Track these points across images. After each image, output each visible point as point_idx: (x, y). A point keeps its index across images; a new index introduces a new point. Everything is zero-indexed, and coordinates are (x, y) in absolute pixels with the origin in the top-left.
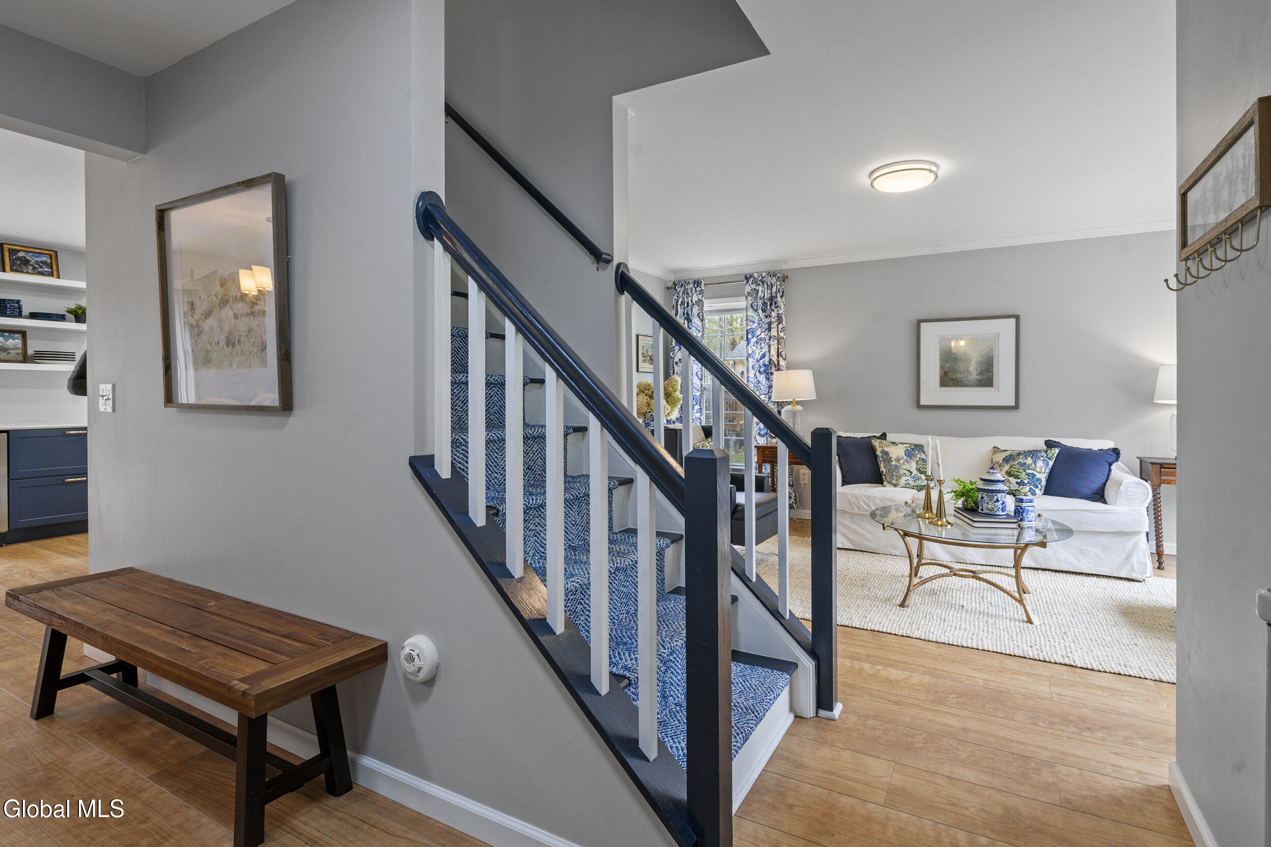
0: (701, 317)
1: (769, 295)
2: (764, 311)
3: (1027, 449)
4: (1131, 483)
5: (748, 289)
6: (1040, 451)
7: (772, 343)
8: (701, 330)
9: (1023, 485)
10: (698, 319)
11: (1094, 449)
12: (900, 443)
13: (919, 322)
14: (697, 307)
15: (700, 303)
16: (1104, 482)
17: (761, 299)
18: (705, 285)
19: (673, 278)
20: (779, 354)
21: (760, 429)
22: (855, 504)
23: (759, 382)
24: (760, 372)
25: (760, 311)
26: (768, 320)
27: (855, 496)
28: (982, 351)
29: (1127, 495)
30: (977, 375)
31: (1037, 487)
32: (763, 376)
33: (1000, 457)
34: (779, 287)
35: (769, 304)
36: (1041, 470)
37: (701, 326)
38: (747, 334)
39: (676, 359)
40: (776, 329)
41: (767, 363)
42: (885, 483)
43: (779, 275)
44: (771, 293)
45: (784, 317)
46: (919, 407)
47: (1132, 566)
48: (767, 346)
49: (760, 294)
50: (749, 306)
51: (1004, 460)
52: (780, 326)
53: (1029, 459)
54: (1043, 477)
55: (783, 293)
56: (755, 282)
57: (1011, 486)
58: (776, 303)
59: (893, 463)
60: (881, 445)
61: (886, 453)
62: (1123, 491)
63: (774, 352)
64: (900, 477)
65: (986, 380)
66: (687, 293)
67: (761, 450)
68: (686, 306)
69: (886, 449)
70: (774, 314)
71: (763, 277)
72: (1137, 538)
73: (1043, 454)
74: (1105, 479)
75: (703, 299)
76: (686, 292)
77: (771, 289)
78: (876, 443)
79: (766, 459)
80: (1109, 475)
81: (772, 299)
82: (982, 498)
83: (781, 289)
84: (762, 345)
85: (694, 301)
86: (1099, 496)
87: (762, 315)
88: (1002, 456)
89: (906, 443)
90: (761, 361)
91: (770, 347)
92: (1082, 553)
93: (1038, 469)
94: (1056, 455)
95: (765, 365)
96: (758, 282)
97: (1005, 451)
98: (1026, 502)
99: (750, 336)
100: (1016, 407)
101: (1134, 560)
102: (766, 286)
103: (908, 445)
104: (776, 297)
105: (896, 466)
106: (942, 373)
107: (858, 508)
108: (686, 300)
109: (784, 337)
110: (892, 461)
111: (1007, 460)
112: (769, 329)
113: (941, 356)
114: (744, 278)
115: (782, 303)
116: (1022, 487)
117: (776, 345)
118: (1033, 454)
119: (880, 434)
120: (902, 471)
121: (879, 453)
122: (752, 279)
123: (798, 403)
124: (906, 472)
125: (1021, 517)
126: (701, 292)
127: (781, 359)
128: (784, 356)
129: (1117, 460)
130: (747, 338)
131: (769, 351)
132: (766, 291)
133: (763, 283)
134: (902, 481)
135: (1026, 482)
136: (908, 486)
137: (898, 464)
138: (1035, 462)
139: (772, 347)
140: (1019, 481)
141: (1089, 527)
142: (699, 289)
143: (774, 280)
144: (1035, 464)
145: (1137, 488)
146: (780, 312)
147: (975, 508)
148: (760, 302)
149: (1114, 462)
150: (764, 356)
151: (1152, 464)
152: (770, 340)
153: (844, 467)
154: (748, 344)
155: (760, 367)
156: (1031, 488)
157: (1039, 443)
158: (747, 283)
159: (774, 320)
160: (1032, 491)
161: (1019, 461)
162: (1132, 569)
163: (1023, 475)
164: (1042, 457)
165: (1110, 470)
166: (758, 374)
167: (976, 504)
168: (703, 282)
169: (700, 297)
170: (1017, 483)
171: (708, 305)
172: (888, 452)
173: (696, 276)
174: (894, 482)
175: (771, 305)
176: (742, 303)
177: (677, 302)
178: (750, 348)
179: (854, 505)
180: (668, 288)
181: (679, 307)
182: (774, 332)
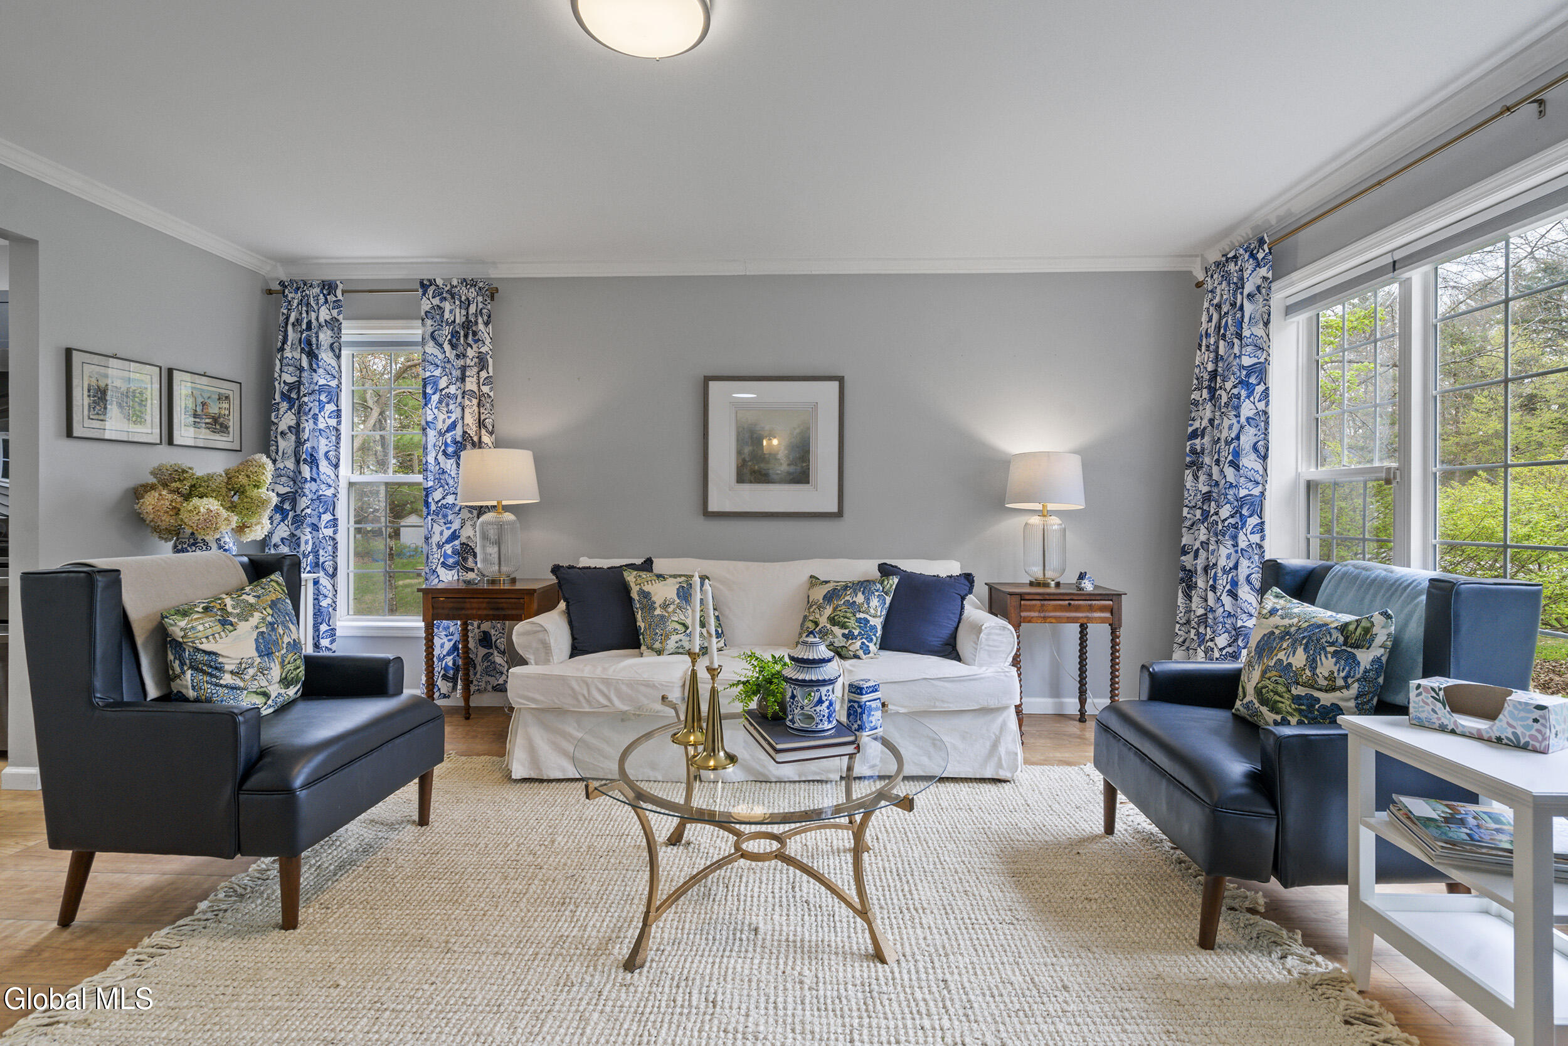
0: (337, 351)
1: (464, 319)
2: (453, 346)
3: (856, 579)
4: (993, 628)
5: (426, 305)
6: (874, 582)
7: (467, 402)
8: (335, 374)
9: (852, 639)
10: (331, 354)
11: (941, 575)
12: (671, 576)
13: (707, 379)
14: (329, 333)
15: (334, 325)
16: (955, 625)
17: (447, 324)
18: (343, 292)
19: (282, 274)
20: (481, 424)
21: (446, 556)
22: (584, 696)
23: (444, 472)
24: (445, 453)
25: (447, 347)
26: (461, 362)
27: (584, 681)
28: (795, 428)
29: (989, 646)
30: (789, 465)
31: (871, 640)
32: (452, 461)
33: (819, 594)
34: (480, 306)
35: (462, 333)
36: (876, 611)
37: (337, 368)
38: (425, 386)
39: (283, 426)
40: (475, 379)
41: (459, 439)
42: (643, 648)
43: (481, 285)
44: (467, 315)
45: (490, 361)
46: (708, 514)
47: (1000, 759)
48: (459, 409)
49: (447, 315)
50: (428, 337)
51: (825, 597)
52: (484, 374)
53: (860, 595)
54: (877, 622)
55: (489, 317)
56: (438, 293)
57: (836, 640)
58: (475, 334)
59: (658, 612)
60: (639, 581)
61: (646, 595)
62: (983, 640)
63: (470, 420)
64: (667, 637)
65: (801, 476)
66: (308, 304)
67: (430, 595)
68: (304, 327)
69: (646, 588)
70: (470, 353)
71: (453, 287)
72: (1005, 714)
73: (879, 586)
74: (957, 620)
75: (340, 318)
76: (305, 302)
77: (467, 309)
78: (630, 577)
79: (441, 611)
80: (961, 614)
81: (468, 325)
82: (793, 697)
83: (484, 311)
84: (451, 407)
85: (322, 320)
86: (950, 650)
87: (450, 353)
88: (823, 590)
89: (680, 576)
90: (448, 435)
91: (463, 410)
92: (934, 745)
93: (872, 611)
94: (894, 587)
95: (455, 442)
96: (444, 295)
97: (827, 582)
98: (867, 693)
99: (429, 390)
100: (839, 514)
101: (1002, 750)
102: (457, 302)
103: (683, 579)
104: (476, 323)
105: (662, 617)
106: (740, 461)
107: (588, 701)
108: (304, 315)
109: (491, 394)
110: (655, 609)
111: (829, 597)
112: (463, 379)
113: (738, 434)
114: (418, 286)
115: (486, 335)
116: (850, 641)
117: (476, 409)
118: (864, 586)
119: (642, 560)
120: (672, 626)
121: (634, 595)
122: (433, 288)
123: (506, 508)
124: (679, 627)
125: (859, 722)
126: (337, 304)
127: (483, 431)
128: (490, 428)
129: (970, 592)
130: (425, 394)
131: (463, 418)
132: (458, 310)
133: (453, 297)
134: (671, 644)
135: (856, 632)
136: (681, 650)
137: (665, 613)
138: (868, 600)
139: (467, 411)
140: (846, 632)
141: (946, 705)
142: (331, 298)
143: (472, 292)
144: (868, 604)
145: (1000, 635)
146: (483, 350)
147: (781, 714)
148: (447, 330)
149: (967, 595)
150: (453, 426)
151: (1011, 594)
152: (463, 397)
153: (574, 624)
154: (426, 405)
155: (446, 445)
156: (863, 643)
157: (868, 568)
158: (424, 294)
159: (472, 364)
160: (865, 648)
161: (847, 598)
162: (1000, 765)
163: (852, 623)
164: (877, 591)
165: (962, 608)
166: (441, 457)
167: (782, 705)
168: (340, 286)
169: (335, 313)
170: (844, 635)
171: (350, 331)
172: (649, 593)
173: (329, 276)
174: (657, 645)
175: (466, 336)
176: (415, 331)
177: (287, 318)
178: (429, 412)
179: (581, 698)
180: (270, 292)
181: (290, 328)
182: (471, 384)
